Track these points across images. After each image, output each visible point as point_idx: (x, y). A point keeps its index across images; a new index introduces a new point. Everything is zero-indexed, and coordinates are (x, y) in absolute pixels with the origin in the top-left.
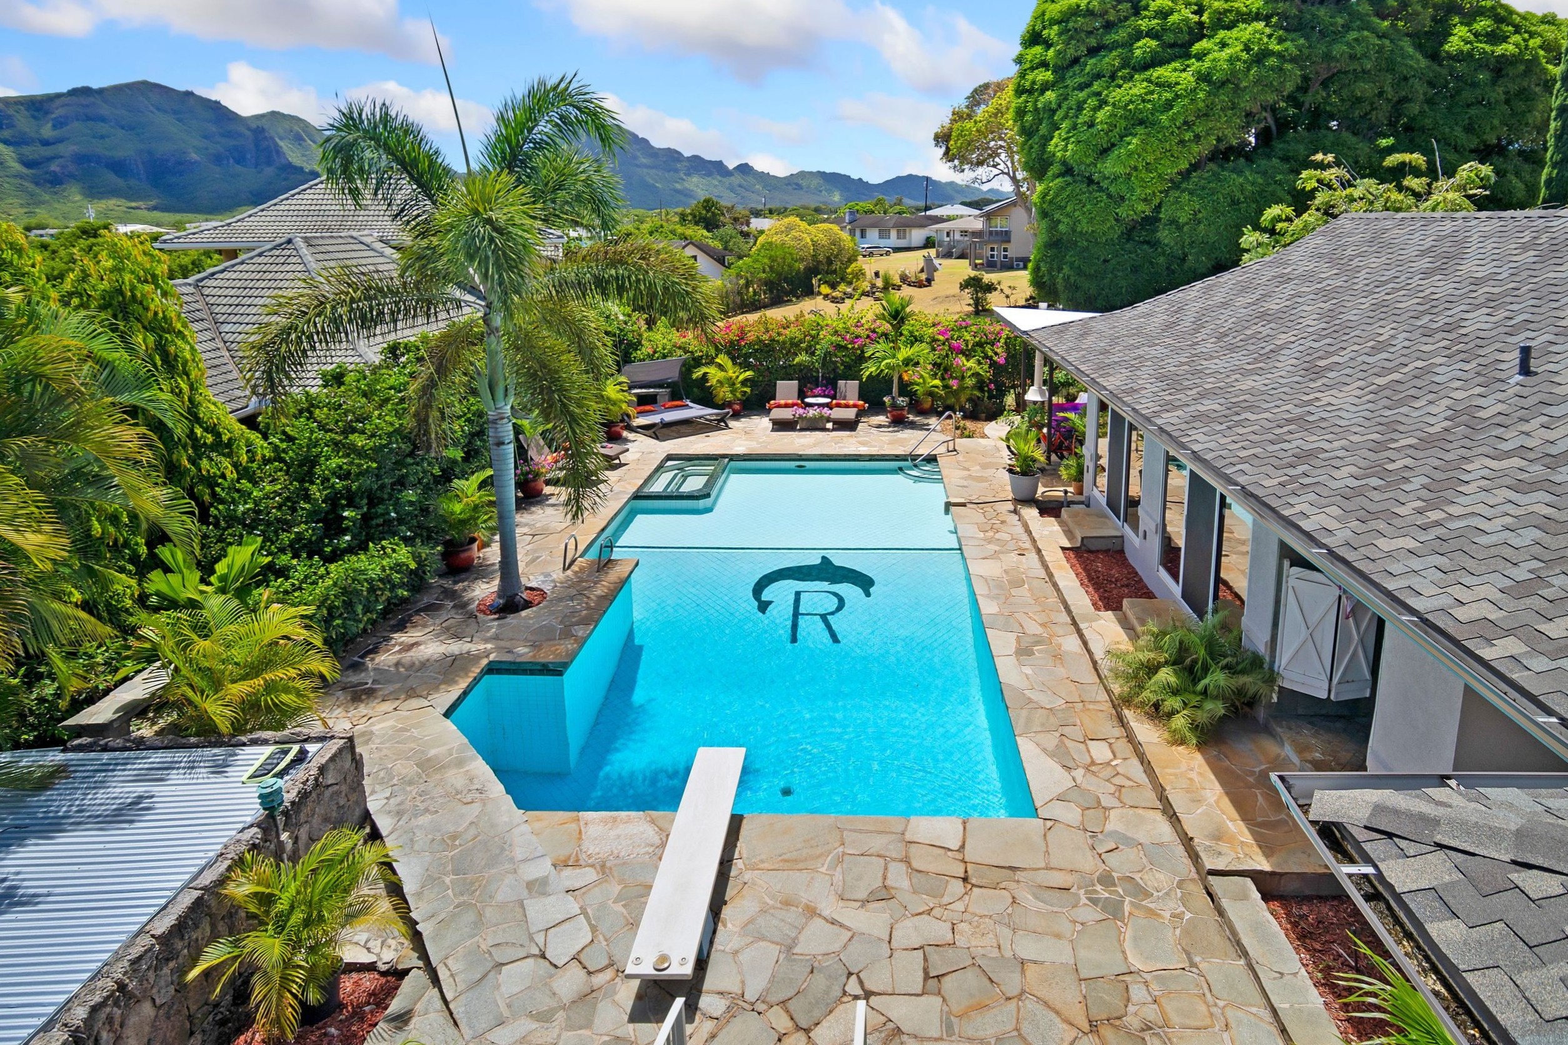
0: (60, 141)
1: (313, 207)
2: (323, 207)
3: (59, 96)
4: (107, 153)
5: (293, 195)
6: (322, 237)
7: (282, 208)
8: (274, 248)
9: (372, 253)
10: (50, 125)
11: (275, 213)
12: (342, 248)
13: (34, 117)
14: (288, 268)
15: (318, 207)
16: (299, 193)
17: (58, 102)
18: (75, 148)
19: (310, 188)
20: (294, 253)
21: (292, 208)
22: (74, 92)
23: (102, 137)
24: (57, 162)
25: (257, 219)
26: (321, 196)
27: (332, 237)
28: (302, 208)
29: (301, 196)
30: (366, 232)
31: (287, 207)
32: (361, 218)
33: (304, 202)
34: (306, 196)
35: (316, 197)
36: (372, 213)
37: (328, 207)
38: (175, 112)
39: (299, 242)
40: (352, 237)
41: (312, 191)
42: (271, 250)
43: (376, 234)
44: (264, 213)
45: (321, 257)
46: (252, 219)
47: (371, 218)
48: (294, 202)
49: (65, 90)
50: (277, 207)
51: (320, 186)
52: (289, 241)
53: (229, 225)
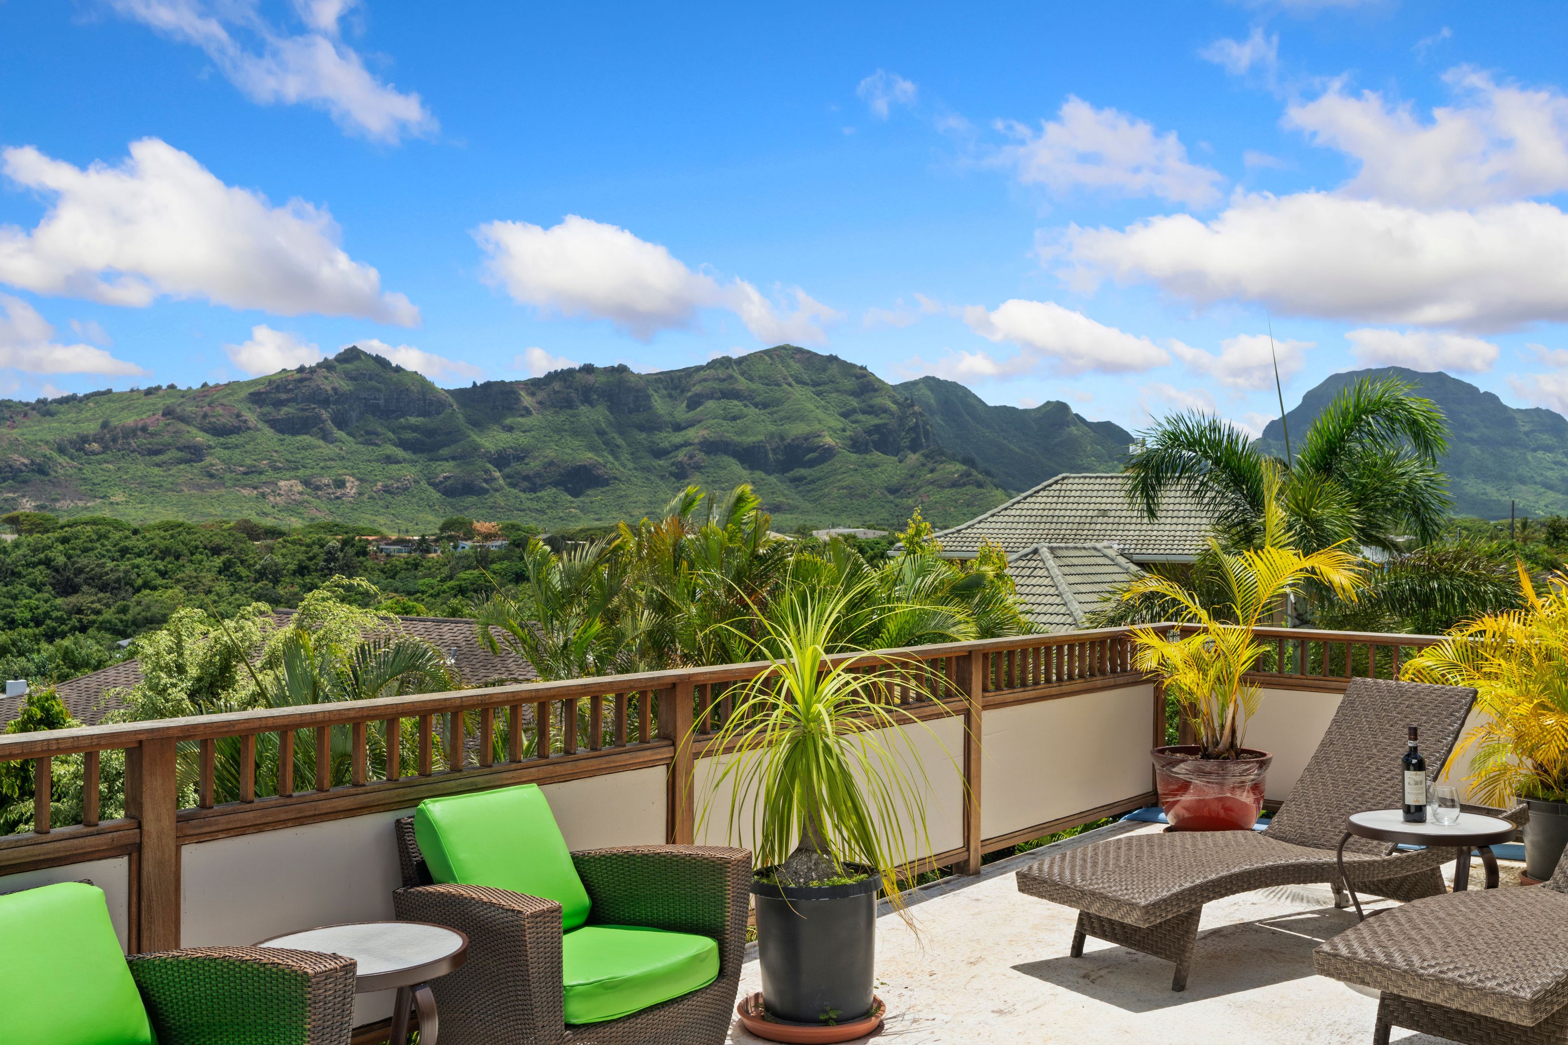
0: (691, 424)
1: (1046, 513)
2: (1057, 513)
3: (699, 369)
4: (737, 439)
5: (1025, 498)
6: (1067, 548)
7: (1013, 512)
8: (1020, 559)
9: (1116, 569)
10: (684, 405)
11: (1006, 519)
12: (1086, 561)
13: (670, 396)
14: (1034, 581)
15: (1051, 513)
16: (1031, 496)
17: (696, 377)
18: (705, 433)
19: (1044, 489)
20: (1041, 565)
21: (1024, 512)
22: (713, 364)
23: (734, 418)
24: (685, 450)
25: (987, 525)
26: (1055, 499)
27: (1076, 548)
28: (1035, 513)
29: (1033, 499)
30: (1105, 543)
31: (1018, 512)
32: (1098, 527)
33: (1037, 506)
34: (1039, 500)
35: (1050, 500)
36: (1111, 520)
37: (1062, 513)
38: (815, 384)
39: (1045, 552)
40: (1095, 549)
41: (1046, 493)
42: (1017, 560)
43: (1116, 547)
44: (995, 519)
45: (1067, 570)
46: (982, 525)
47: (1110, 527)
48: (1026, 506)
49: (704, 363)
50: (1008, 512)
51: (1054, 487)
52: (1036, 551)
53: (959, 531)
